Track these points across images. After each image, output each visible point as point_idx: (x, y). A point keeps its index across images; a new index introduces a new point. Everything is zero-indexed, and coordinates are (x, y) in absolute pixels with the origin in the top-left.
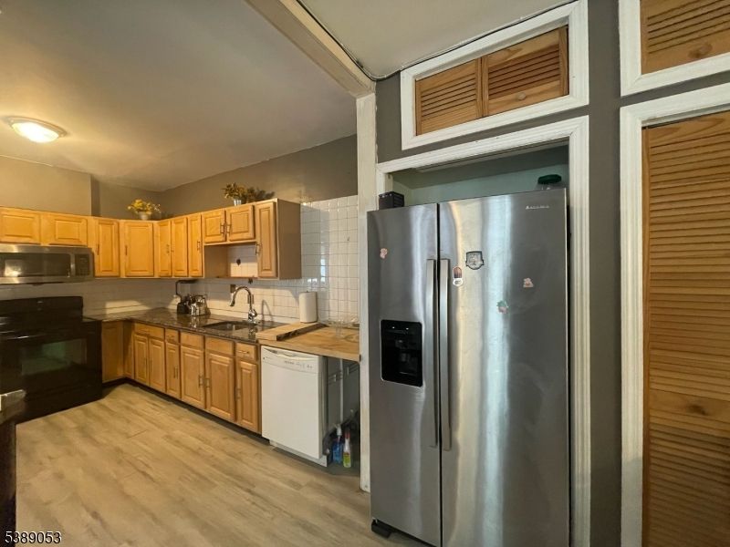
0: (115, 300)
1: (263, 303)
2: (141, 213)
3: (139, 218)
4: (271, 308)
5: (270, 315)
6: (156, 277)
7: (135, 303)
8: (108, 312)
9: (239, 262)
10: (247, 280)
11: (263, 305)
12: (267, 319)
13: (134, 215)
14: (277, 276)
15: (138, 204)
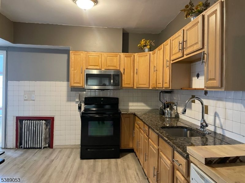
0: (133, 101)
1: (216, 115)
2: (145, 47)
3: (144, 51)
4: (222, 120)
5: (222, 128)
6: (150, 88)
7: (143, 104)
8: (130, 108)
9: (198, 76)
10: (204, 92)
11: (215, 116)
12: (219, 131)
13: (141, 50)
14: (222, 86)
15: (143, 42)
